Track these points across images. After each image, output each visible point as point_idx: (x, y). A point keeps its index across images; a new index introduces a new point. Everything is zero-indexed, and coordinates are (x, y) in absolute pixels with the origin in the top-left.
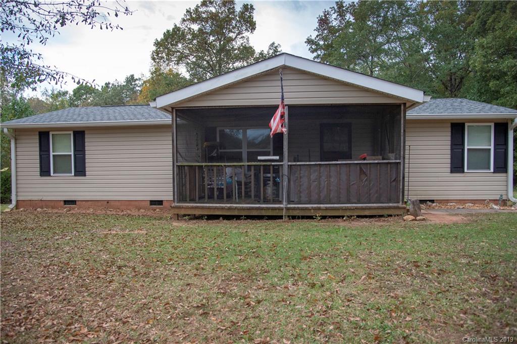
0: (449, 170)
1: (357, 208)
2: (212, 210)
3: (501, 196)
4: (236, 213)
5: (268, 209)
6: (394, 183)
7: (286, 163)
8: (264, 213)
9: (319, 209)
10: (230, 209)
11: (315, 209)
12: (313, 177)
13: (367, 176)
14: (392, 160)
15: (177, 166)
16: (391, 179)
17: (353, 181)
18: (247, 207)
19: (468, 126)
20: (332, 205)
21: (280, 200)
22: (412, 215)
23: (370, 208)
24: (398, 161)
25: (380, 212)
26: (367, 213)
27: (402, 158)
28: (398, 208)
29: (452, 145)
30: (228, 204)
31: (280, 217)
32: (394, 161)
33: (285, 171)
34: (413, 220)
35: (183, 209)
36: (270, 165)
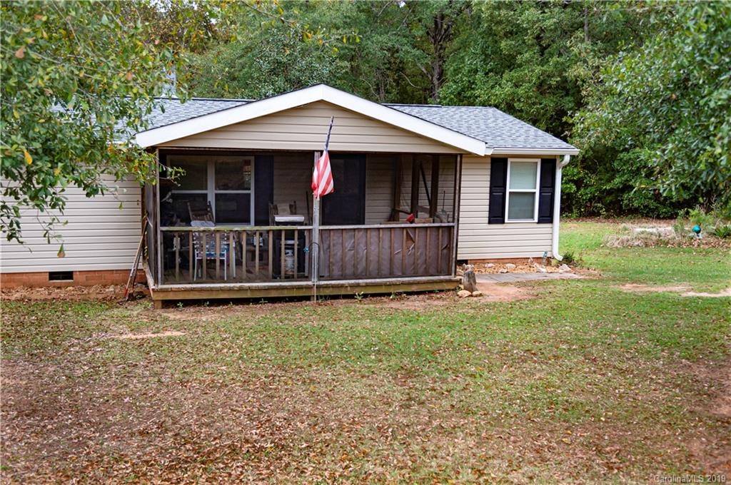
0: (486, 220)
1: (403, 283)
2: (214, 293)
3: (546, 253)
4: (249, 295)
5: (292, 288)
6: (445, 251)
7: (316, 226)
8: (286, 294)
9: (358, 285)
10: (240, 289)
11: (352, 286)
12: (348, 245)
13: (414, 242)
14: (444, 223)
15: (161, 231)
16: (442, 245)
17: (398, 249)
18: (265, 286)
19: (511, 162)
20: (373, 281)
21: (306, 274)
22: (466, 290)
23: (418, 283)
24: (451, 224)
25: (430, 287)
26: (414, 288)
27: (456, 221)
28: (450, 281)
29: (491, 187)
30: (236, 283)
31: (308, 298)
32: (446, 224)
33: (316, 237)
34: (470, 296)
35: (171, 293)
36: (293, 230)
